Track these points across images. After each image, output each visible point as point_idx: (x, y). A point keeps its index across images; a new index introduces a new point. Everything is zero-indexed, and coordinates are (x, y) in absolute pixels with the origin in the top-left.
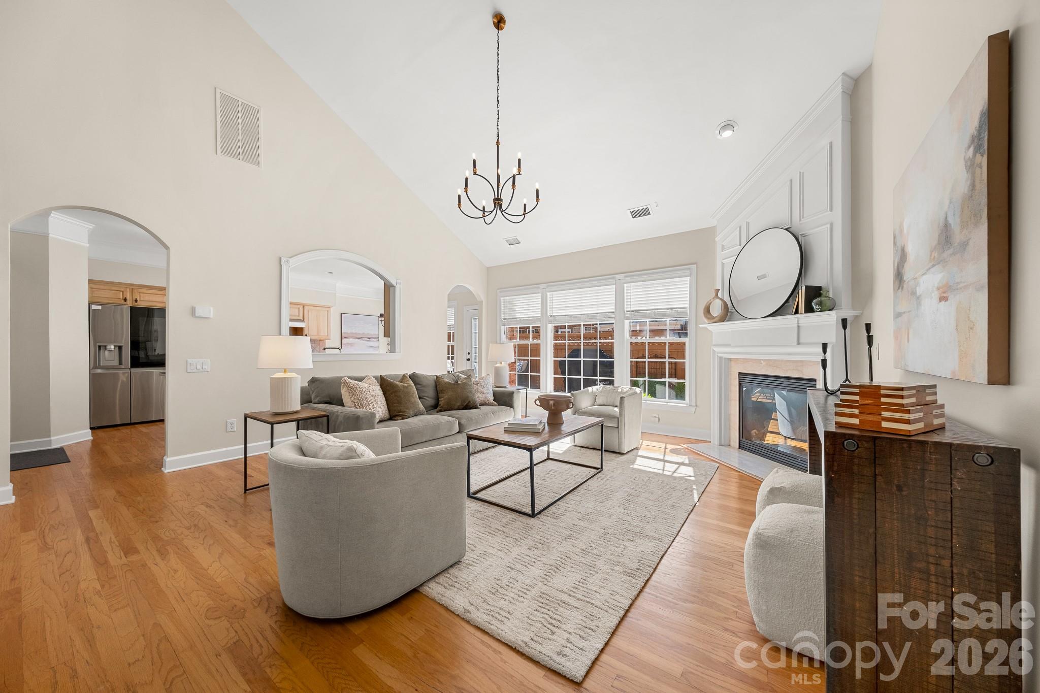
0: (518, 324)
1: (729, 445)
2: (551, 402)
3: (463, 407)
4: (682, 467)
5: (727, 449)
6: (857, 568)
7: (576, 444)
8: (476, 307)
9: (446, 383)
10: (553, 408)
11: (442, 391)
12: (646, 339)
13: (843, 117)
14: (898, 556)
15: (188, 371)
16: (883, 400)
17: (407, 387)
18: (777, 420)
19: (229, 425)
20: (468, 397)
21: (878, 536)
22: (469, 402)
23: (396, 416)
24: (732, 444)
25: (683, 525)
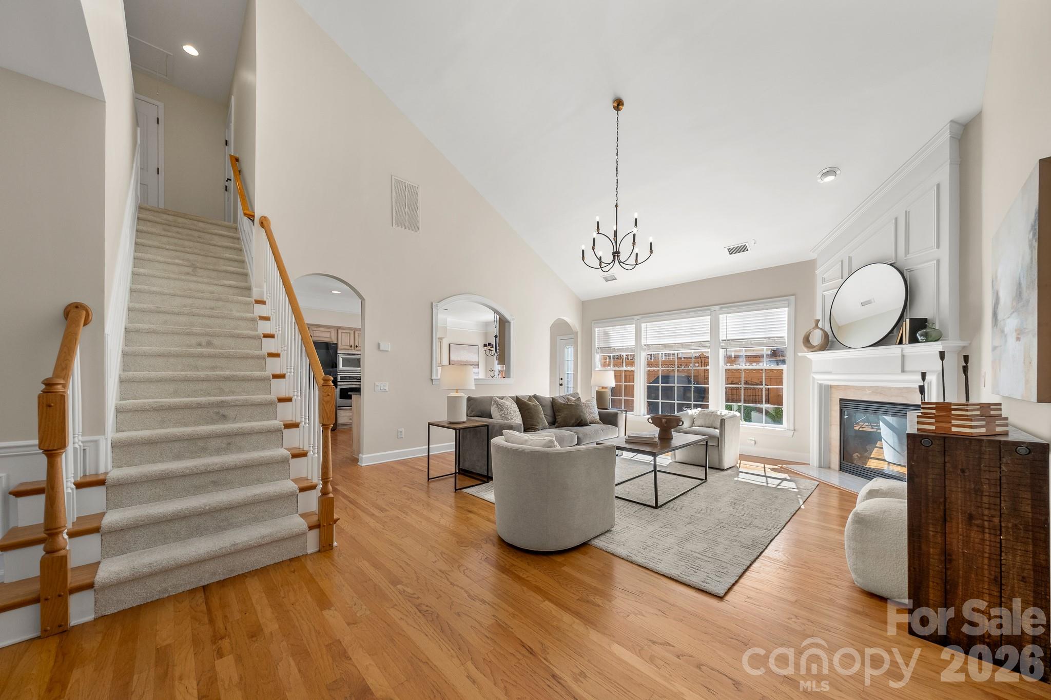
0: (612, 353)
1: (829, 468)
2: (664, 420)
3: (576, 424)
4: (785, 482)
5: (827, 471)
6: (931, 526)
7: (676, 460)
8: (572, 336)
9: (561, 404)
10: (665, 425)
11: (559, 411)
12: (743, 366)
13: (950, 161)
14: (961, 516)
15: (376, 391)
16: (953, 412)
17: (536, 406)
18: (882, 448)
19: (399, 433)
20: (580, 416)
21: (947, 504)
22: (582, 420)
23: (529, 428)
24: (832, 466)
25: (787, 523)
